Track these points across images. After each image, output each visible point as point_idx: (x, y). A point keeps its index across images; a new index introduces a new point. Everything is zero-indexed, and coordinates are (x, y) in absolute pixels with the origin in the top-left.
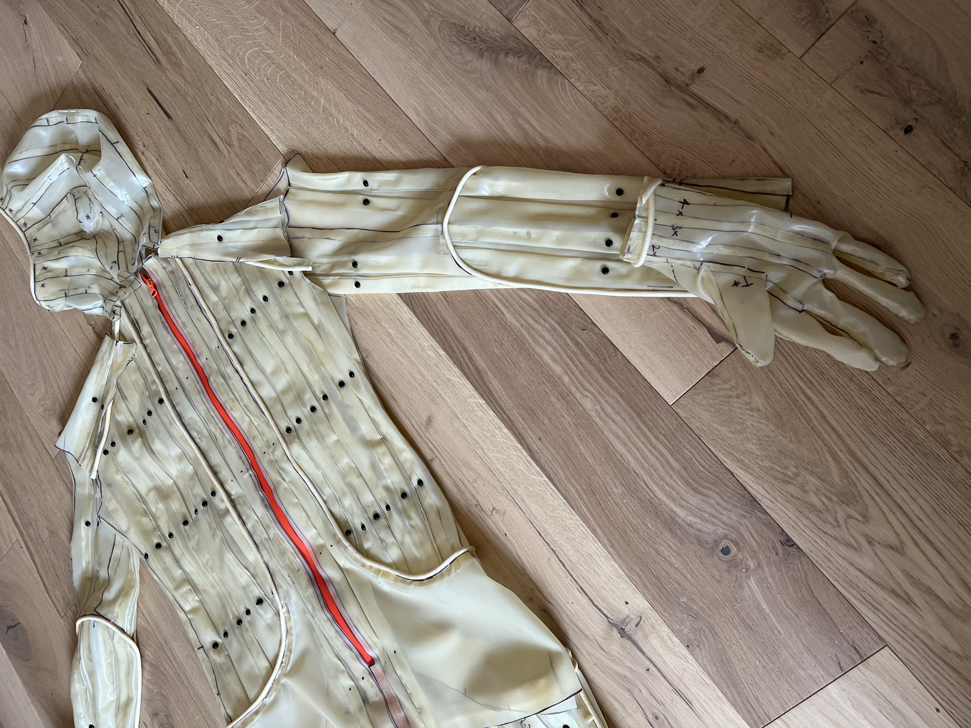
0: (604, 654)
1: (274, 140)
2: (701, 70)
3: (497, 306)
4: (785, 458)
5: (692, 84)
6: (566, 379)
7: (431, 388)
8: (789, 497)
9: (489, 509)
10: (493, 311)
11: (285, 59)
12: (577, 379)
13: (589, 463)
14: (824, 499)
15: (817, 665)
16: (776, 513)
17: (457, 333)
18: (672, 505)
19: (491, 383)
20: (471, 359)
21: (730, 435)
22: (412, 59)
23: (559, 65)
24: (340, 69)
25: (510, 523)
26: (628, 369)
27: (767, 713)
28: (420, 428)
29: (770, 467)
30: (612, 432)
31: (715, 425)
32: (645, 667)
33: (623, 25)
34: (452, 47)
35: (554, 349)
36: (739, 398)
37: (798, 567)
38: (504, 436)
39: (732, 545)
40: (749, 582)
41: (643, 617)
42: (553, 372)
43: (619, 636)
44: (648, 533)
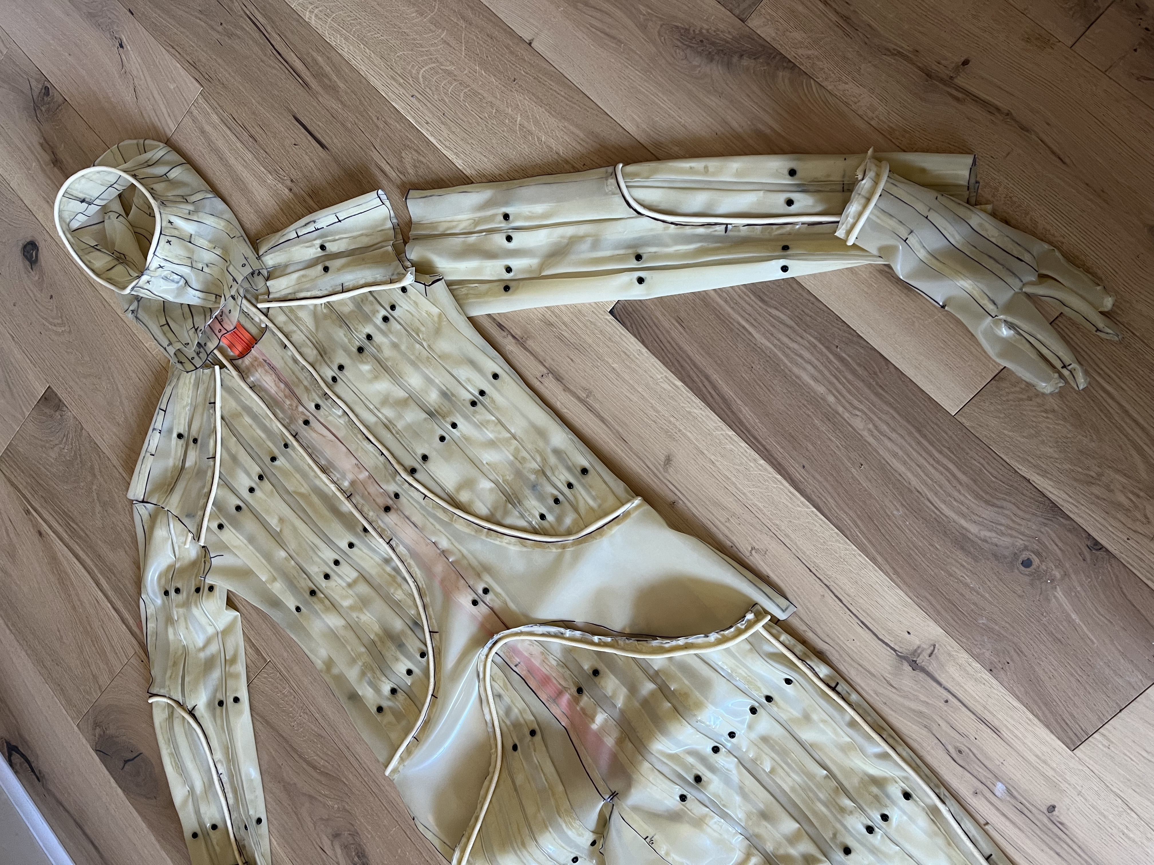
0: (894, 690)
1: (460, 165)
2: (966, 63)
3: (744, 327)
4: (1086, 458)
5: (956, 77)
6: (831, 399)
7: (667, 424)
8: (1094, 499)
9: (747, 549)
10: (740, 333)
11: (470, 75)
12: (844, 398)
13: (864, 487)
14: (1131, 496)
15: (1134, 670)
16: (1080, 517)
17: (697, 361)
18: (963, 522)
19: (741, 412)
20: (715, 388)
21: (1022, 440)
22: (627, 67)
23: (803, 64)
24: (539, 82)
25: (774, 562)
26: (903, 381)
27: (1084, 728)
28: (658, 470)
29: (1070, 469)
30: (889, 450)
31: (1006, 432)
32: (943, 699)
33: (875, 19)
34: (675, 52)
35: (815, 367)
36: (1031, 400)
37: (1109, 572)
38: (760, 467)
39: (1034, 556)
40: (1056, 593)
41: (937, 645)
42: (815, 393)
43: (910, 668)
44: (937, 555)
